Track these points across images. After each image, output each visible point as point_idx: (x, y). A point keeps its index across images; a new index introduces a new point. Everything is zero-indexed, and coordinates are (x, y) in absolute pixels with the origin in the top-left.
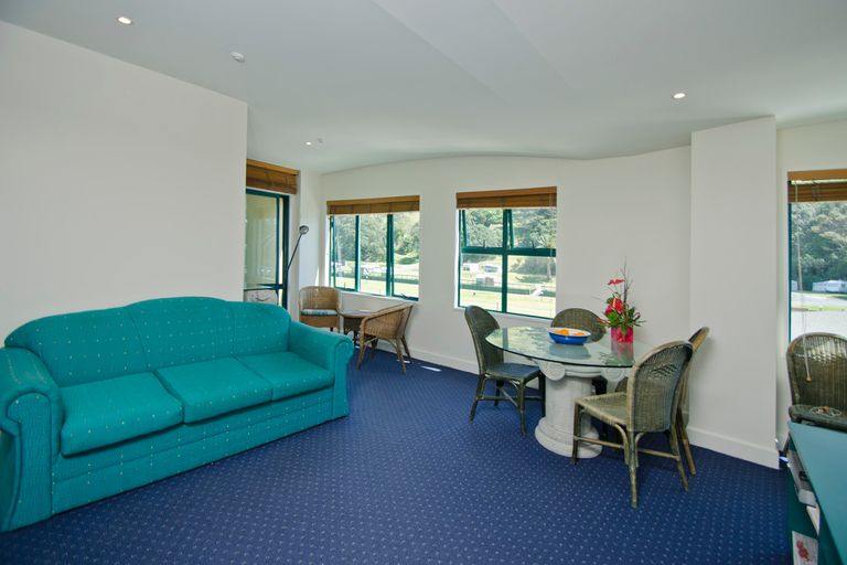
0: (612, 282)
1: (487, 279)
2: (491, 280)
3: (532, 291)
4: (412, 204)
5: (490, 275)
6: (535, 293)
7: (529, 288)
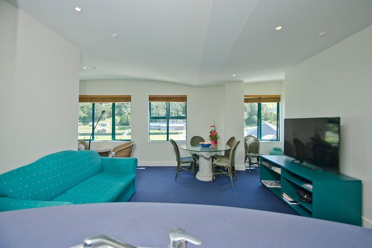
0: (211, 127)
1: (103, 129)
2: (105, 130)
3: (124, 133)
4: (128, 99)
5: (104, 128)
6: (125, 134)
7: (122, 132)
